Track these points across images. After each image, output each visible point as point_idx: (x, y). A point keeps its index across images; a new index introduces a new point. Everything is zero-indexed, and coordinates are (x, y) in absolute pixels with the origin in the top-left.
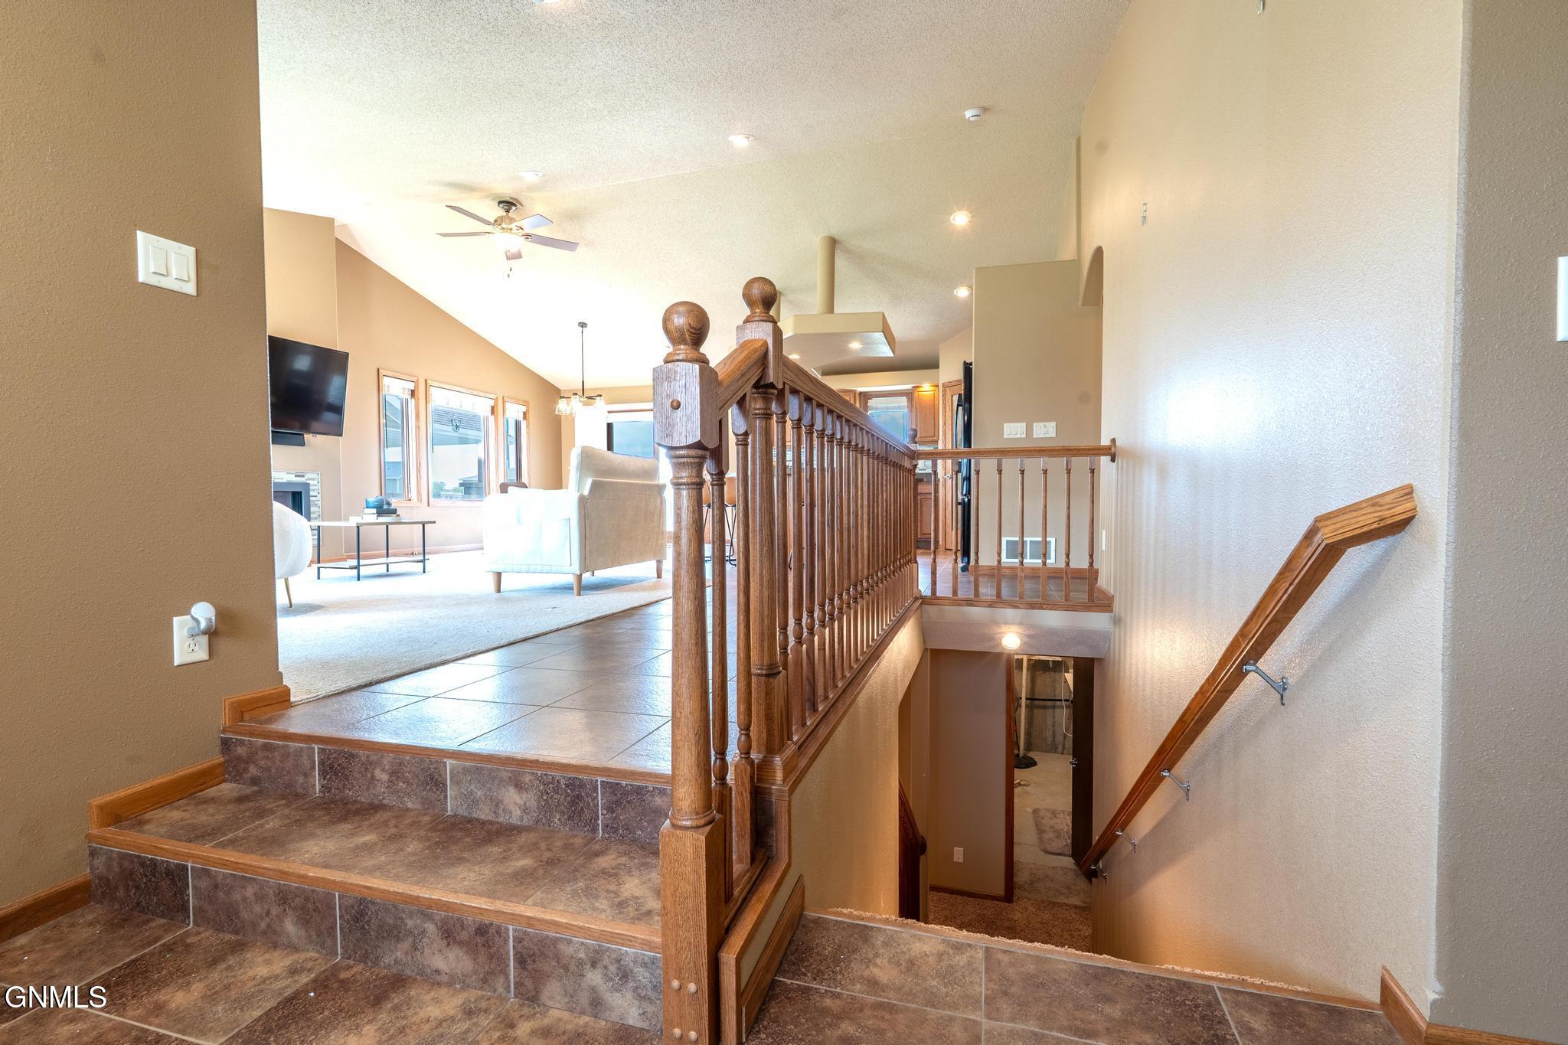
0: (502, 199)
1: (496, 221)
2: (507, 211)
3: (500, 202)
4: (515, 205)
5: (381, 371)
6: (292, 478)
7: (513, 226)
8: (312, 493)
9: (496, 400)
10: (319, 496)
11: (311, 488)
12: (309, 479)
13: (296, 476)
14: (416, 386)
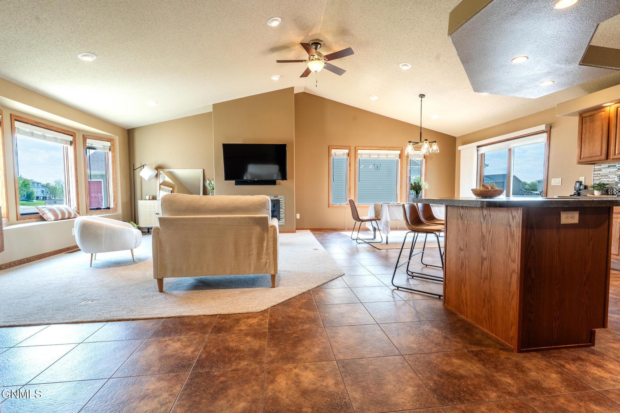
2: (316, 49)
4: (320, 44)
5: (330, 147)
6: (272, 198)
8: (281, 204)
9: (400, 151)
10: (284, 205)
11: (280, 201)
12: (279, 198)
13: (274, 197)
14: (350, 151)
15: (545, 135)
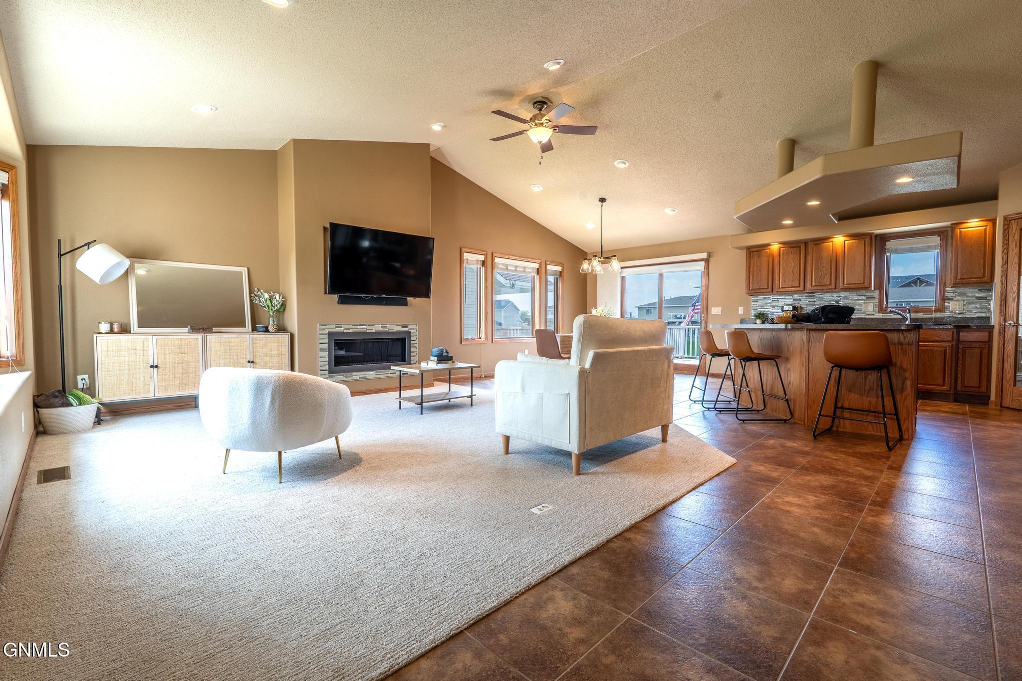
0: (536, 100)
1: (531, 119)
2: (540, 110)
3: (535, 103)
4: (546, 103)
5: (462, 249)
6: (400, 329)
7: (543, 120)
8: (412, 339)
9: (540, 264)
10: (417, 340)
11: (412, 335)
12: (410, 329)
13: (402, 327)
14: (486, 258)
15: (703, 263)
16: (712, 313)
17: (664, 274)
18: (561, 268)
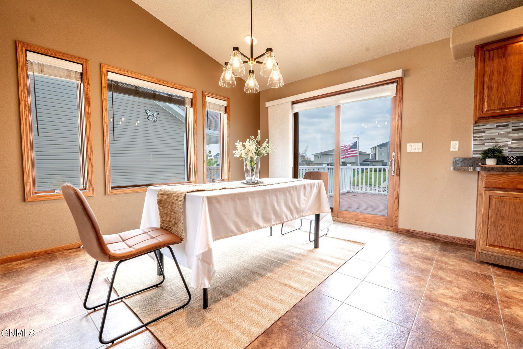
5: (21, 45)
9: (194, 93)
14: (85, 70)
15: (393, 86)
16: (408, 151)
17: (341, 105)
18: (226, 102)
